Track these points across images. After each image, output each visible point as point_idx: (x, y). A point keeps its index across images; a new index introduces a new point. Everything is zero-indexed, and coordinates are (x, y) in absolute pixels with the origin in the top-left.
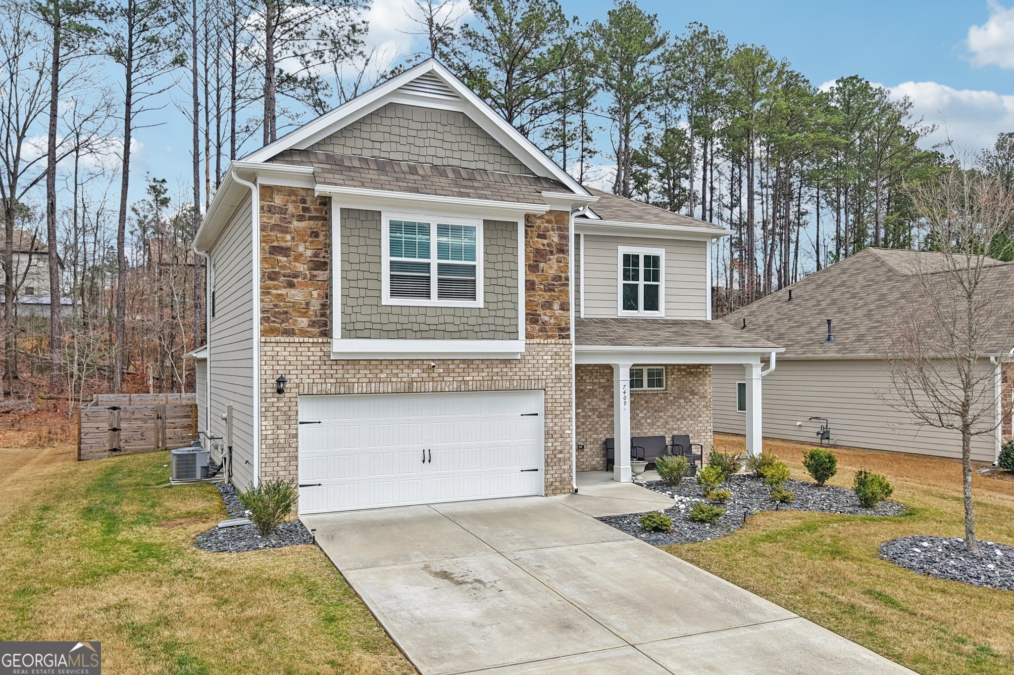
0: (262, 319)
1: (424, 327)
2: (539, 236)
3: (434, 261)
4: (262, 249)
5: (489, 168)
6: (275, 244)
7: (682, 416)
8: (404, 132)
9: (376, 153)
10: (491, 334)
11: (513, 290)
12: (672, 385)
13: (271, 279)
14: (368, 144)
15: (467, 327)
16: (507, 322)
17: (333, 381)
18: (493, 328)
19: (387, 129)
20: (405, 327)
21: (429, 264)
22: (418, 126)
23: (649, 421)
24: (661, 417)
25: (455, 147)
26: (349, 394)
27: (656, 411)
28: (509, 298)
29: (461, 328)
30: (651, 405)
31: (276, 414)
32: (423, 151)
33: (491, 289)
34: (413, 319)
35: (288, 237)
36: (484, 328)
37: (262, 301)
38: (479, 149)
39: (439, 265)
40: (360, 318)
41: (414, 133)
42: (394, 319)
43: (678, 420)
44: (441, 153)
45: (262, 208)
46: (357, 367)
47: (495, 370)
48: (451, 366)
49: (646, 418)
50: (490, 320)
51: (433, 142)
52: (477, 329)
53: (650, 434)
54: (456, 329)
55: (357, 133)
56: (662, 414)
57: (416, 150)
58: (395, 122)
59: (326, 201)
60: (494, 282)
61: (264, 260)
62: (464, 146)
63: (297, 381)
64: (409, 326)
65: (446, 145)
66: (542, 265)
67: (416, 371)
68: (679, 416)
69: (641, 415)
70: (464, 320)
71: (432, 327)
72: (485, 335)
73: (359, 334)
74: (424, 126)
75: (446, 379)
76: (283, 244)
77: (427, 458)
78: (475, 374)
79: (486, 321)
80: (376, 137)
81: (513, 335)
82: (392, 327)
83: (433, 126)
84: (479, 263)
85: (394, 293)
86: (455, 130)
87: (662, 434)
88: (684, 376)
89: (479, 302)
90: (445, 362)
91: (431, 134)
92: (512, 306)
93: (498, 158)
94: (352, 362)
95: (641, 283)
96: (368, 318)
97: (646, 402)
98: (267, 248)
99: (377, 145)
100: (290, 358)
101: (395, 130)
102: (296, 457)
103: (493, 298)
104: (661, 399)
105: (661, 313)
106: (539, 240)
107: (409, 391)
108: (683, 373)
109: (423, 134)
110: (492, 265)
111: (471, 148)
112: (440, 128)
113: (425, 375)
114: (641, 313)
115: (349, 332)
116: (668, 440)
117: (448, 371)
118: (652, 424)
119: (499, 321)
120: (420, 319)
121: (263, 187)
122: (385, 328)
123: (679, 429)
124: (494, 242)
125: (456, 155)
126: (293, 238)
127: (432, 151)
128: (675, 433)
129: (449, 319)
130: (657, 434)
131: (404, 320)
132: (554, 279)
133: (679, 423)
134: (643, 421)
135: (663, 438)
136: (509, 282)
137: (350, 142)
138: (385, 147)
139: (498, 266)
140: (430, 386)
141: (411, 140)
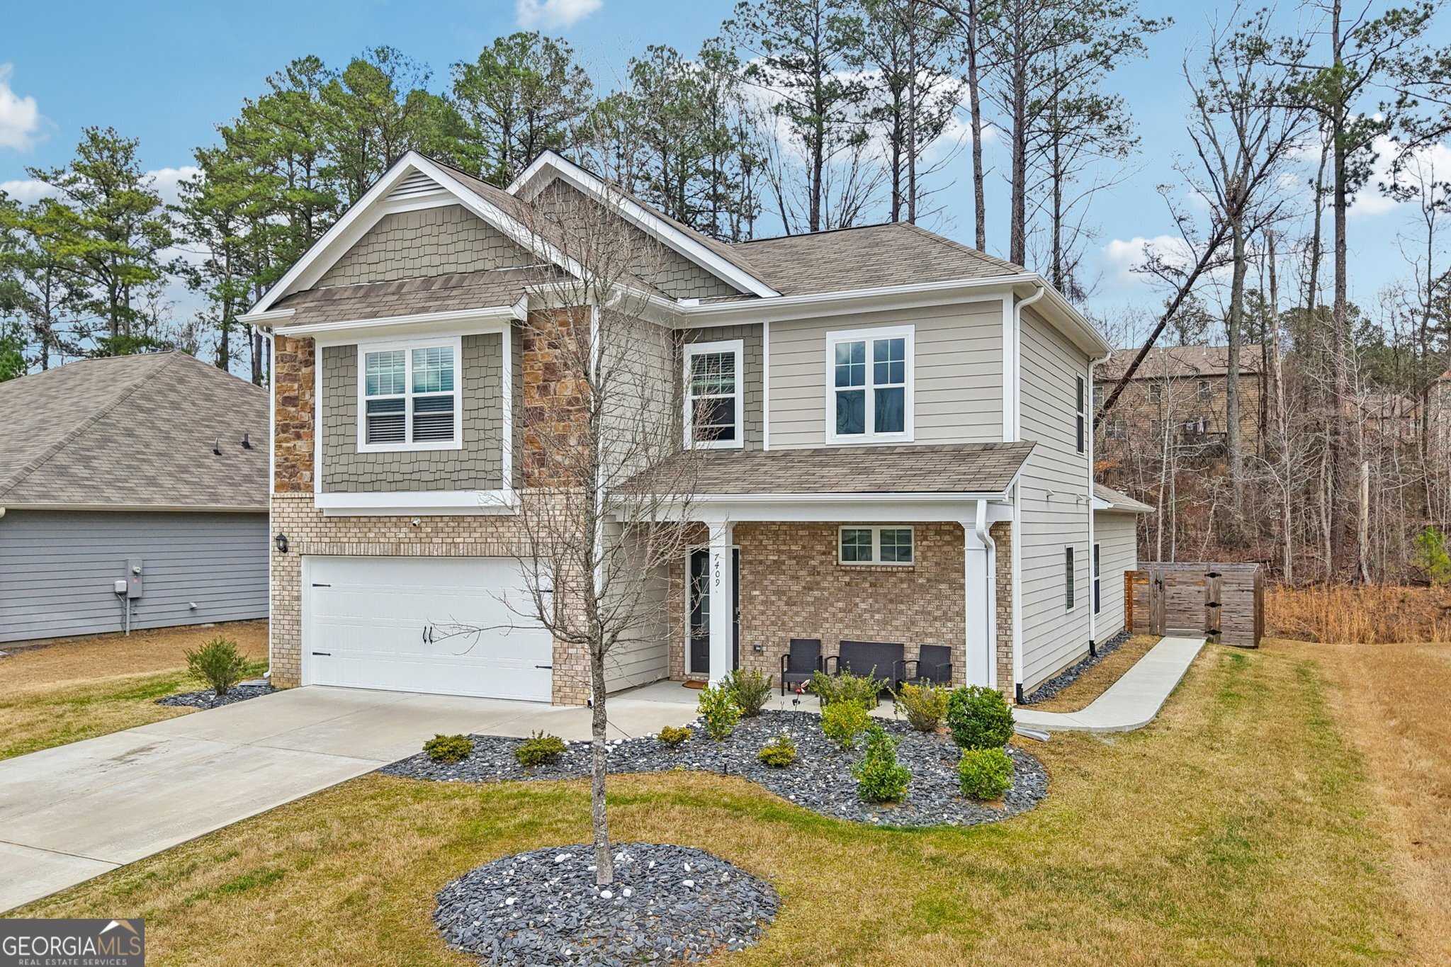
0: (276, 473)
1: (398, 477)
2: (552, 346)
3: (409, 396)
4: (277, 401)
5: (489, 265)
6: (286, 395)
7: (945, 613)
8: (399, 245)
9: (372, 277)
10: (471, 483)
11: (496, 424)
12: (925, 558)
13: (284, 432)
14: (365, 268)
15: (444, 475)
16: (489, 467)
17: (327, 540)
18: (473, 474)
19: (383, 247)
20: (380, 477)
21: (403, 400)
22: (412, 234)
23: (877, 616)
24: (901, 612)
25: (451, 249)
26: (340, 556)
27: (891, 601)
28: (492, 434)
29: (437, 476)
30: (881, 591)
31: (283, 573)
32: (418, 263)
33: (471, 424)
34: (387, 467)
35: (296, 386)
36: (463, 475)
37: (276, 455)
38: (478, 246)
39: (415, 399)
40: (339, 469)
41: (407, 244)
42: (369, 468)
43: (935, 619)
44: (436, 260)
45: (277, 358)
46: (348, 525)
47: (490, 530)
48: (440, 525)
49: (872, 611)
50: (470, 465)
51: (428, 250)
52: (454, 476)
53: (879, 640)
54: (431, 477)
55: (355, 259)
56: (903, 607)
57: (410, 264)
58: (391, 236)
59: (309, 343)
60: (474, 414)
61: (278, 412)
62: (460, 246)
63: (298, 539)
64: (383, 477)
65: (442, 250)
66: (552, 384)
67: (403, 530)
68: (938, 613)
69: (863, 606)
70: (441, 466)
71: (407, 477)
72: (464, 484)
73: (339, 487)
74: (419, 233)
75: (435, 540)
76: (292, 394)
77: (428, 638)
78: (466, 535)
79: (465, 466)
80: (373, 258)
81: (496, 483)
82: (367, 478)
83: (427, 230)
84: (457, 393)
85: (371, 438)
86: (451, 229)
87: (902, 640)
88: (949, 543)
89: (457, 443)
90: (432, 519)
91: (425, 240)
92: (495, 444)
93: (500, 252)
94: (342, 519)
95: (869, 388)
96: (344, 469)
97: (872, 585)
98: (280, 400)
99: (373, 268)
100: (292, 515)
101: (391, 246)
102: (298, 622)
103: (473, 435)
104: (902, 581)
105: (906, 436)
106: (552, 351)
107: (394, 555)
108: (947, 538)
109: (417, 243)
110: (471, 394)
111: (469, 246)
112: (435, 230)
113: (412, 535)
114: (871, 436)
115: (331, 486)
116: (912, 654)
117: (436, 531)
118: (885, 623)
119: (480, 466)
120: (395, 467)
121: (277, 337)
122: (362, 479)
123: (938, 635)
124: (474, 363)
125: (452, 259)
126: (300, 386)
127: (426, 261)
128: (930, 641)
129: (424, 466)
130: (892, 640)
131: (378, 469)
132: (569, 403)
133: (938, 624)
134: (867, 616)
135: (900, 648)
136: (493, 413)
137: (349, 271)
138: (381, 267)
139: (479, 394)
140: (417, 549)
141: (405, 253)
